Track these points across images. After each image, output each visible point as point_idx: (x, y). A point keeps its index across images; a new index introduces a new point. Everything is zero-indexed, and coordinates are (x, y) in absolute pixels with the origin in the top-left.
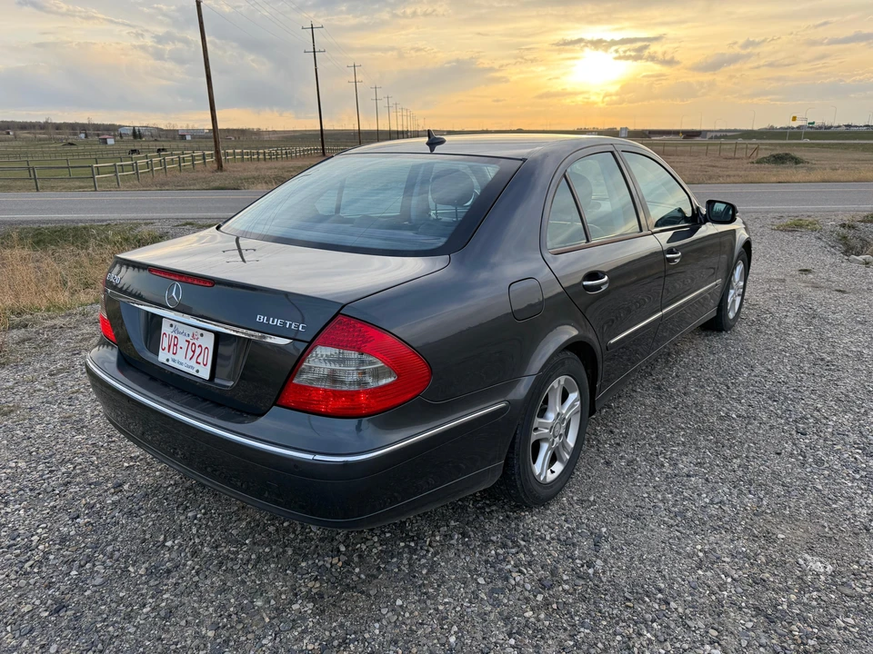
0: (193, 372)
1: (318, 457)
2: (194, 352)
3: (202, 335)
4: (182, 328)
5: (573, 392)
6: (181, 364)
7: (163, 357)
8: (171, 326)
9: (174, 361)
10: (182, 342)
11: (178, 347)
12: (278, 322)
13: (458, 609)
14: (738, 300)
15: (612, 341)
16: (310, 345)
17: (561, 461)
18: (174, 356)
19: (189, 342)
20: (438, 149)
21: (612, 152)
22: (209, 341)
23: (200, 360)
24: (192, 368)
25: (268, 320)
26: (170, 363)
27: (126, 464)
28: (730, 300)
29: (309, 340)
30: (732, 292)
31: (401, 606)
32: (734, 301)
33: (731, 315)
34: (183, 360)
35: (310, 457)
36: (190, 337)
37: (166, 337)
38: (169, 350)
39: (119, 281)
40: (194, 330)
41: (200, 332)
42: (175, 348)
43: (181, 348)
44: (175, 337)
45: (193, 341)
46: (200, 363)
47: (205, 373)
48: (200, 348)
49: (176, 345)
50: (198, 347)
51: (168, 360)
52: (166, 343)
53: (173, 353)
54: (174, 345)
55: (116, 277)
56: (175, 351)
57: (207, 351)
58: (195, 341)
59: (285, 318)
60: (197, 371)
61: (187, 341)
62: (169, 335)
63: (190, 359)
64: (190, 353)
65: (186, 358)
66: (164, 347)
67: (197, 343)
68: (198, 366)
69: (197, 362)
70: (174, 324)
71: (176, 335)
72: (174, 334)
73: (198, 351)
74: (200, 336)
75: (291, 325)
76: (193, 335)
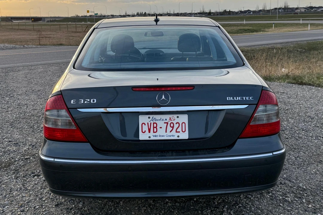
0: (176, 138)
2: (173, 127)
3: (178, 117)
4: (158, 116)
6: (163, 136)
7: (143, 137)
8: (149, 118)
9: (156, 136)
10: (161, 124)
11: (158, 127)
12: (239, 98)
16: (257, 105)
18: (155, 134)
19: (167, 123)
22: (184, 119)
23: (179, 130)
24: (173, 136)
25: (233, 98)
26: (153, 138)
29: (256, 103)
35: (271, 154)
36: (168, 120)
37: (145, 125)
38: (149, 132)
39: (95, 102)
40: (171, 116)
41: (175, 116)
42: (155, 129)
43: (161, 128)
44: (154, 123)
45: (171, 122)
46: (179, 132)
47: (185, 136)
48: (178, 124)
49: (156, 127)
50: (176, 124)
51: (150, 137)
52: (145, 128)
53: (154, 132)
54: (154, 127)
55: (89, 100)
56: (155, 131)
57: (184, 124)
58: (173, 121)
59: (242, 96)
60: (178, 136)
61: (165, 123)
62: (148, 123)
63: (171, 132)
64: (169, 129)
65: (166, 132)
66: (144, 131)
67: (175, 122)
68: (178, 134)
69: (176, 132)
70: (151, 116)
71: (154, 122)
72: (152, 122)
73: (176, 126)
74: (176, 118)
75: (246, 98)
76: (170, 118)
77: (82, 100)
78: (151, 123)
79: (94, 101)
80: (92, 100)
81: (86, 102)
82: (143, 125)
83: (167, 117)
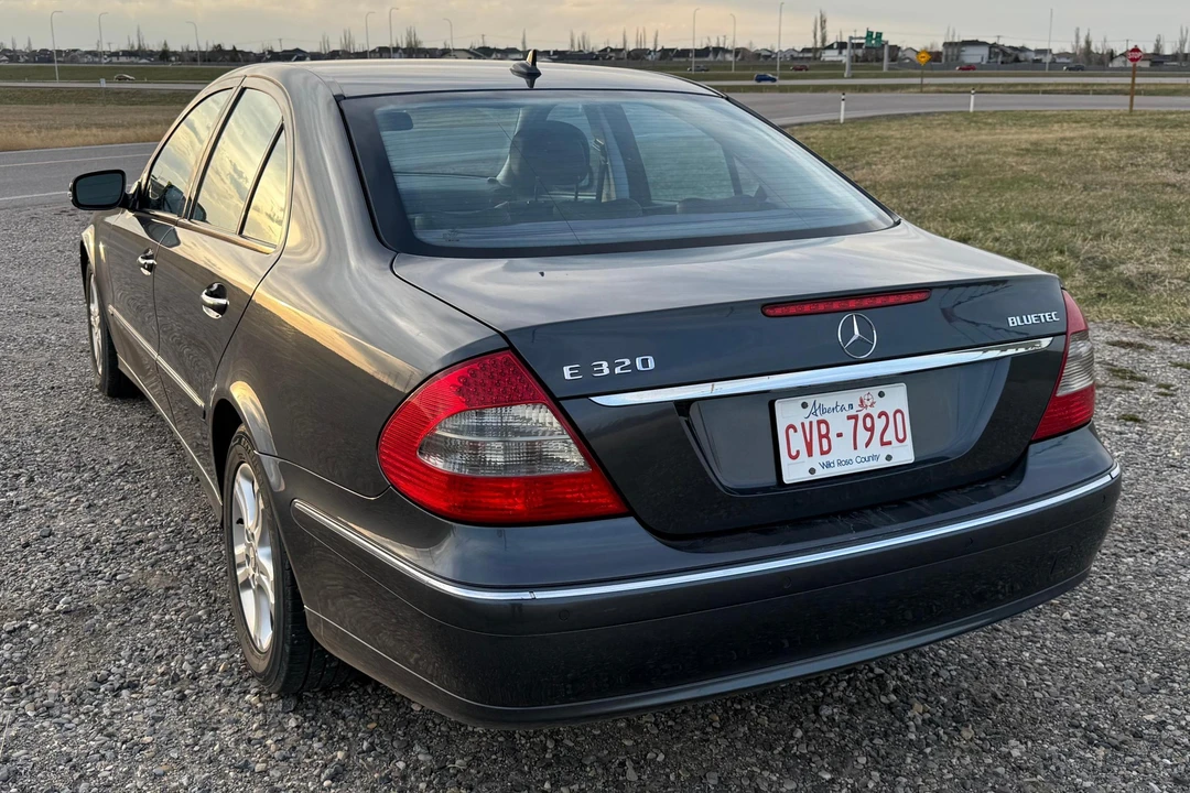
0: (882, 463)
2: (871, 430)
3: (881, 394)
4: (827, 400)
6: (847, 463)
7: (794, 472)
8: (804, 405)
9: (828, 465)
10: (839, 422)
11: (832, 435)
12: (1032, 319)
16: (1067, 337)
18: (825, 459)
19: (855, 417)
22: (897, 398)
23: (888, 436)
24: (875, 457)
25: (1021, 320)
26: (821, 473)
34: (852, 455)
36: (856, 407)
37: (796, 431)
38: (810, 454)
39: (651, 365)
40: (862, 393)
41: (875, 391)
42: (825, 441)
43: (840, 435)
44: (819, 422)
45: (865, 412)
46: (890, 443)
47: (904, 454)
48: (883, 417)
49: (827, 436)
50: (879, 417)
51: (812, 471)
52: (798, 442)
53: (823, 453)
54: (821, 437)
55: (628, 362)
56: (825, 448)
57: (899, 416)
58: (869, 410)
59: (1035, 310)
60: (889, 458)
61: (849, 418)
62: (803, 424)
63: (867, 445)
64: (863, 435)
65: (855, 448)
66: (794, 454)
67: (875, 412)
68: (887, 450)
69: (883, 444)
70: (810, 400)
71: (820, 418)
72: (814, 419)
73: (880, 424)
74: (877, 398)
75: (1045, 317)
76: (862, 401)
77: (605, 364)
78: (811, 423)
79: (645, 363)
80: (638, 361)
81: (617, 370)
82: (791, 431)
83: (853, 397)
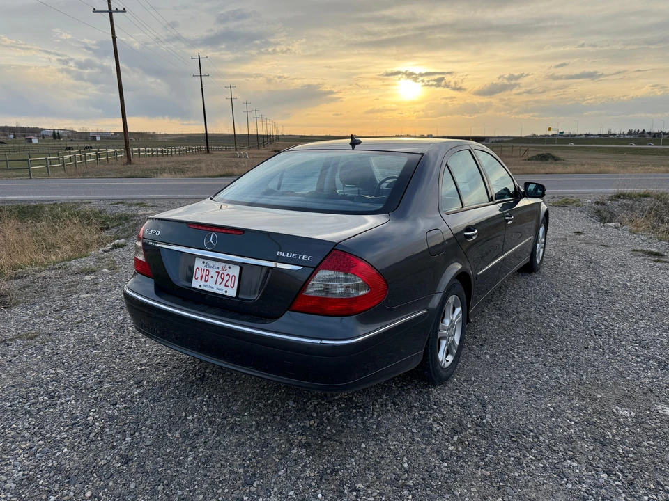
0: (223, 293)
1: (324, 342)
2: (223, 279)
3: (230, 267)
4: (212, 263)
5: (458, 307)
6: (212, 287)
7: (196, 284)
8: (204, 262)
9: (206, 286)
10: (213, 272)
11: (210, 276)
12: (293, 256)
13: (404, 448)
14: (542, 250)
15: (479, 273)
16: (316, 270)
17: (452, 354)
18: (205, 283)
19: (219, 273)
20: (357, 147)
21: (470, 150)
22: (235, 271)
23: (228, 284)
24: (222, 290)
25: (285, 254)
26: (203, 288)
27: (139, 369)
28: (537, 251)
29: (315, 266)
30: (538, 245)
31: (365, 448)
32: (539, 251)
33: (538, 261)
34: (214, 286)
35: (318, 342)
36: (220, 269)
38: (201, 279)
39: (159, 234)
40: (223, 264)
41: (228, 265)
43: (212, 277)
44: (207, 270)
45: (222, 272)
46: (228, 286)
47: (232, 293)
49: (208, 276)
50: (227, 275)
51: (201, 286)
52: (199, 274)
53: (205, 281)
54: (206, 275)
55: (155, 231)
56: (206, 279)
57: (234, 278)
58: (224, 272)
59: (298, 252)
60: (226, 292)
61: (217, 272)
62: (202, 269)
63: (220, 284)
64: (219, 280)
65: (216, 283)
66: (197, 277)
67: (226, 273)
68: (226, 289)
69: (226, 286)
70: (206, 261)
72: (206, 268)
73: (226, 278)
74: (228, 268)
75: (302, 257)
76: (222, 268)
77: (152, 231)
78: (204, 269)
80: (157, 232)
82: (198, 270)
83: (220, 265)
